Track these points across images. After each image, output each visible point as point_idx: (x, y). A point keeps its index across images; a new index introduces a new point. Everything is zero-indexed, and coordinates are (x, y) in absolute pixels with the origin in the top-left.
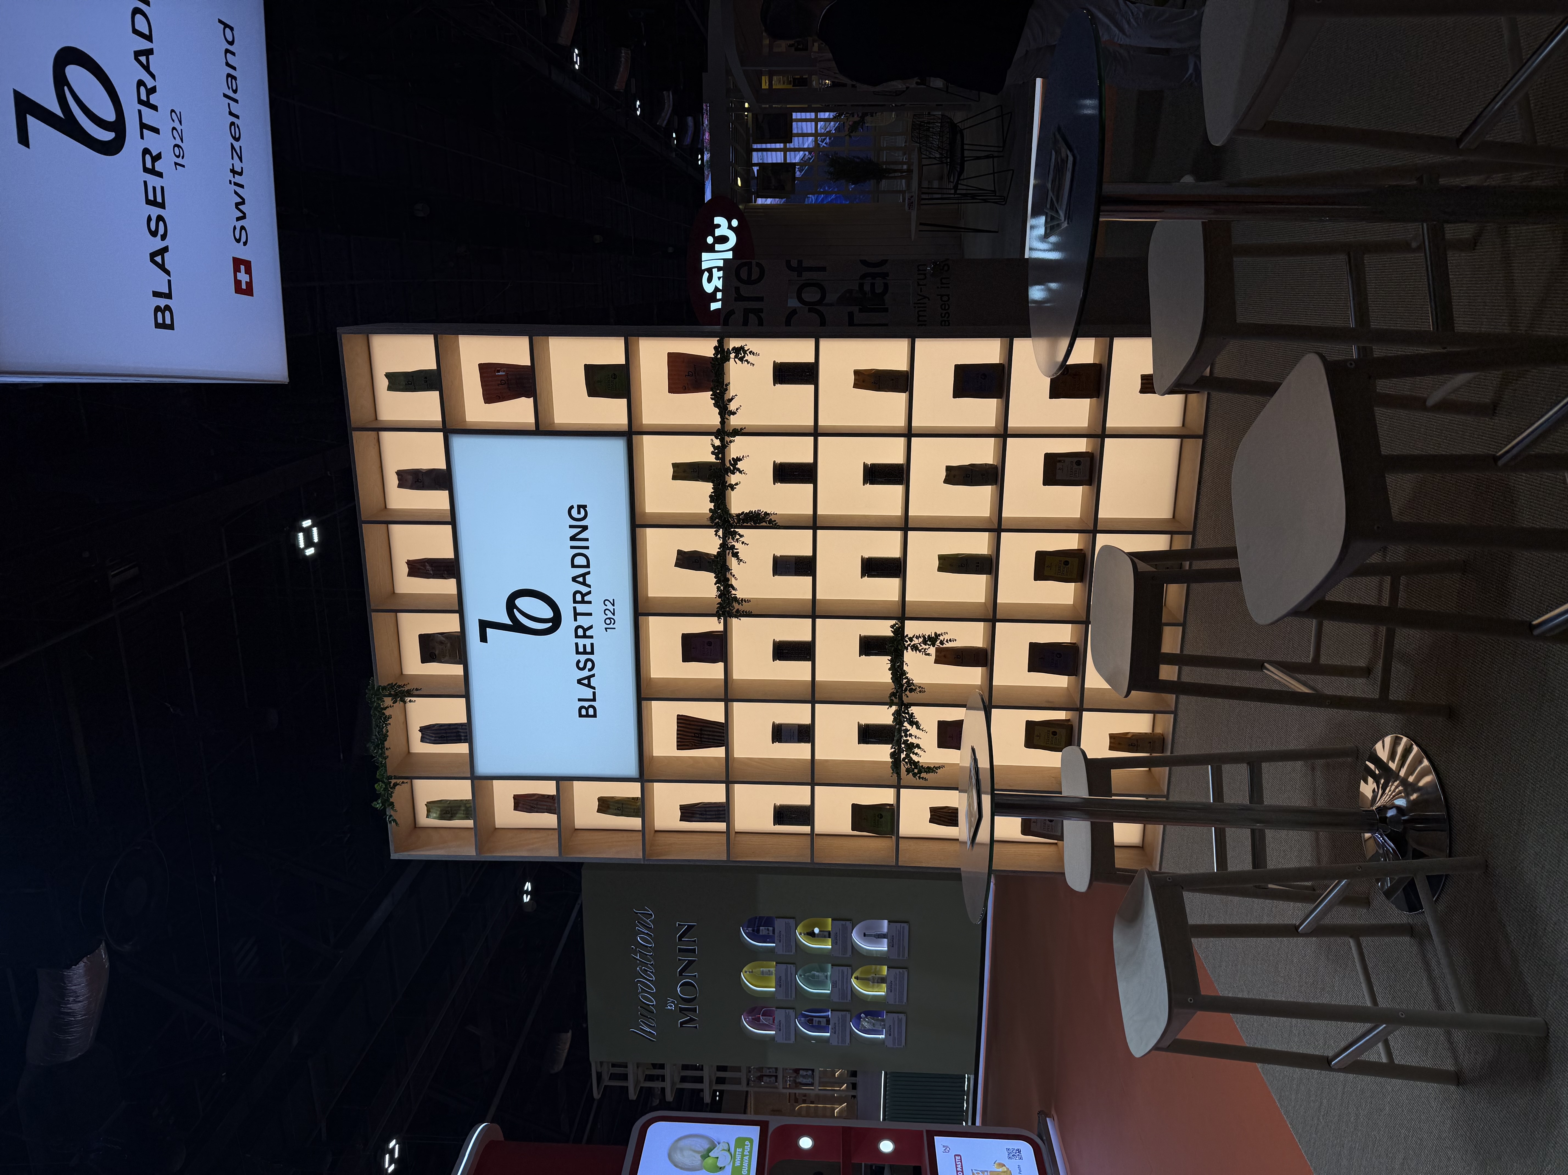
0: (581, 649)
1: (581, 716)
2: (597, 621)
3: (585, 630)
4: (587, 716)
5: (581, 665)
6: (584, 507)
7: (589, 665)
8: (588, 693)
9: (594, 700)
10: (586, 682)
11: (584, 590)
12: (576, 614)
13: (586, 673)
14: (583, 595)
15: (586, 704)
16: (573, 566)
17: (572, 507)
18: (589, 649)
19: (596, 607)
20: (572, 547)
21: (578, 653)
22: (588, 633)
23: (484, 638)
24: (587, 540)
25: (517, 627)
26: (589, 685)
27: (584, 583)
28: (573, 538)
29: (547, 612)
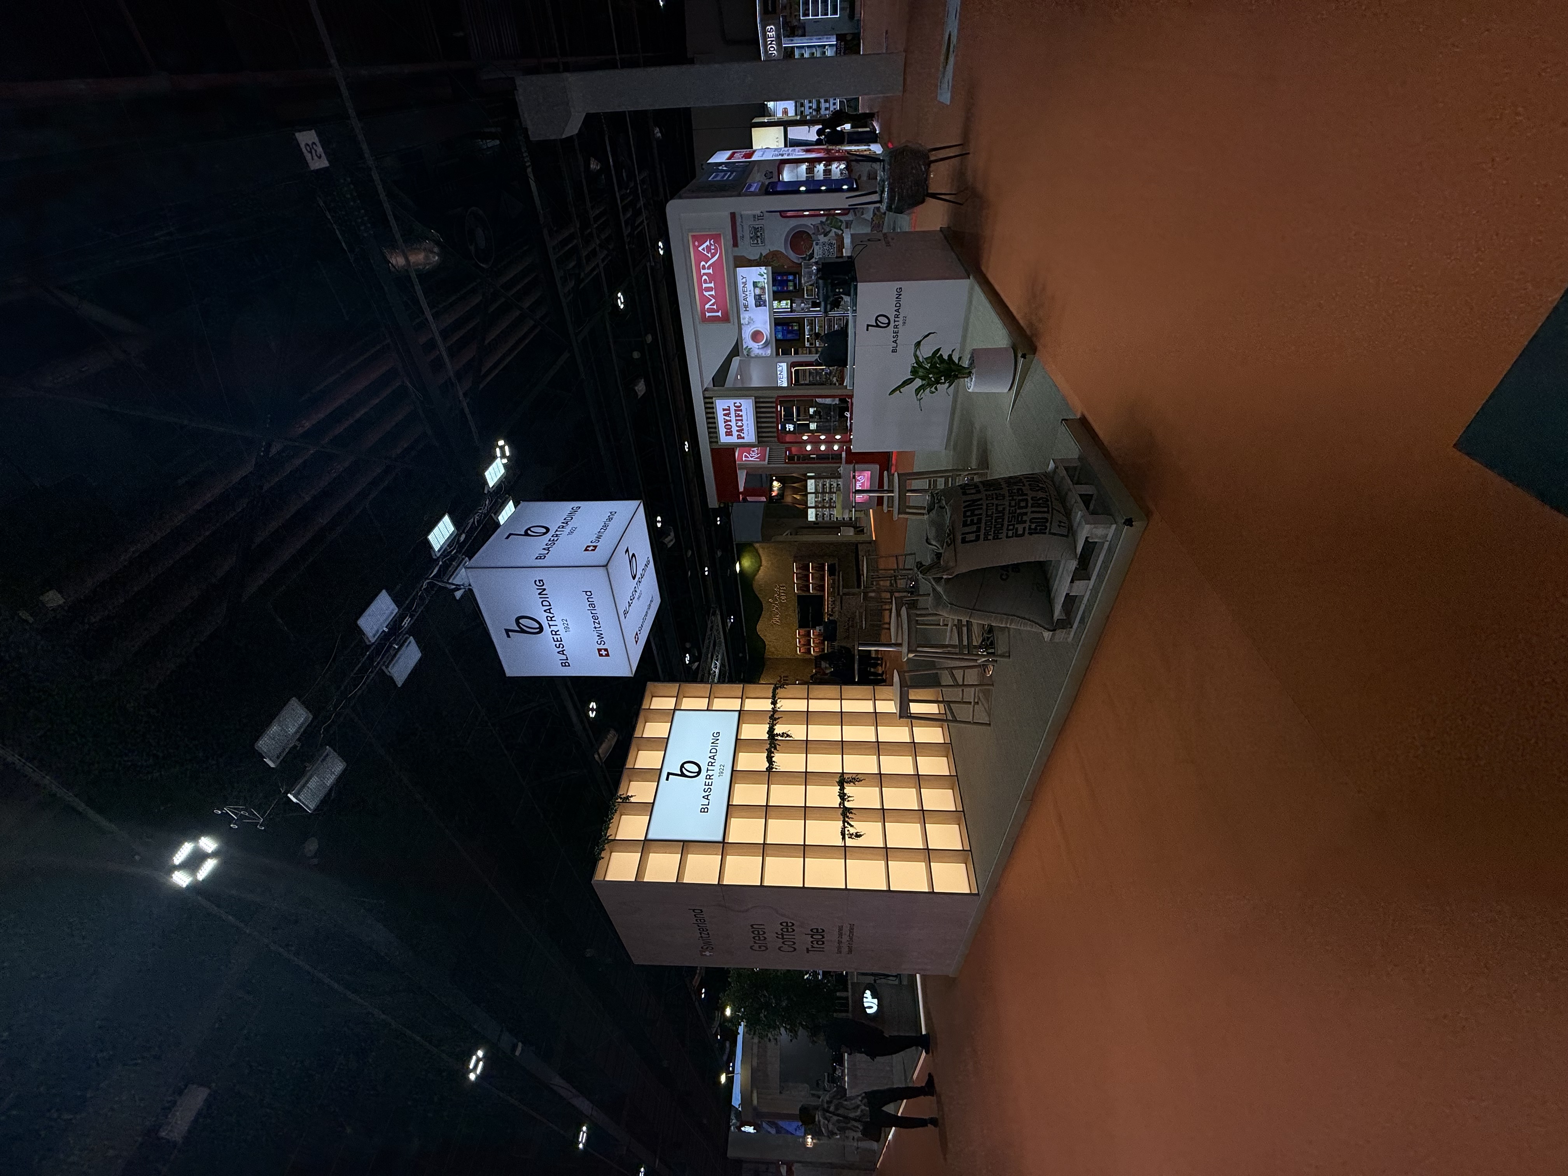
0: (707, 784)
1: (701, 812)
2: (716, 773)
3: (710, 776)
4: (704, 812)
5: (706, 790)
6: (719, 732)
7: (709, 790)
8: (706, 802)
9: (708, 805)
10: (706, 797)
11: (713, 761)
12: (708, 770)
13: (707, 793)
14: (712, 763)
15: (704, 807)
16: (710, 752)
17: (714, 733)
18: (710, 784)
19: (717, 768)
20: (711, 746)
21: (705, 785)
22: (711, 777)
23: (667, 779)
24: (718, 744)
25: (683, 775)
26: (707, 799)
27: (713, 759)
28: (712, 743)
29: (696, 769)
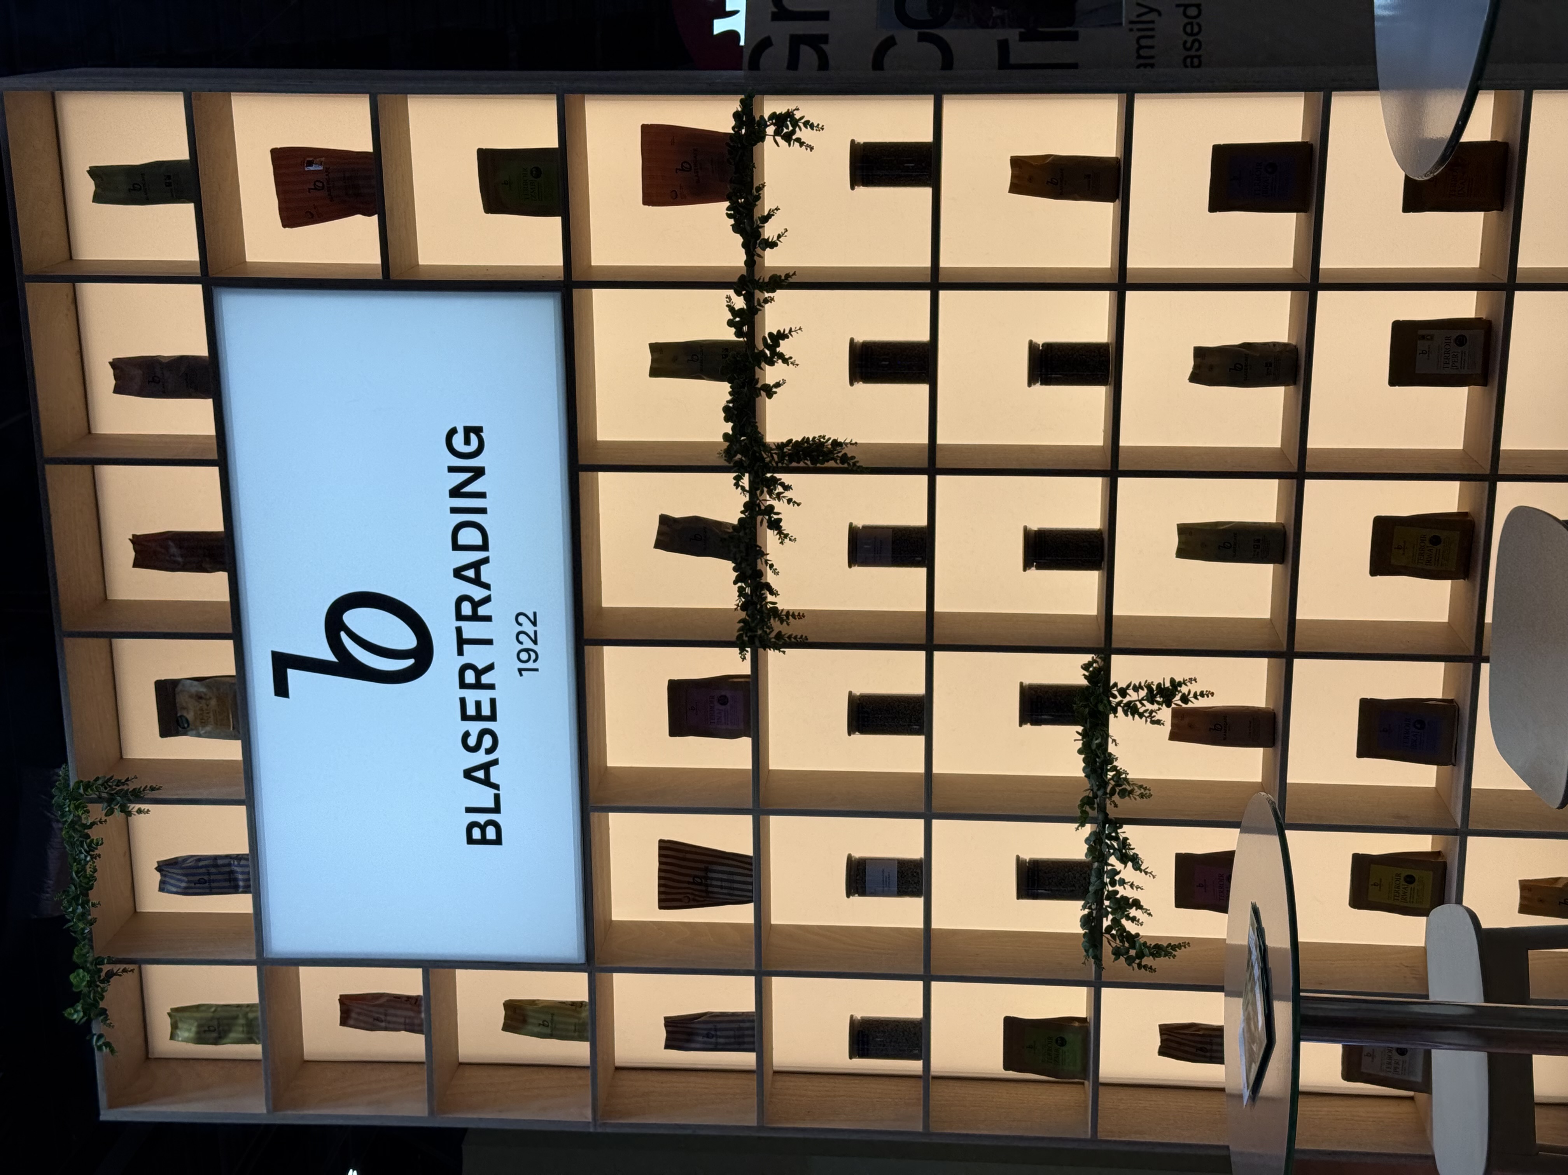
0: (471, 711)
1: (470, 841)
2: (502, 654)
3: (479, 673)
4: (484, 841)
5: (472, 741)
6: (478, 430)
7: (487, 741)
8: (484, 797)
9: (497, 809)
10: (481, 775)
11: (478, 593)
12: (461, 642)
13: (481, 757)
14: (476, 605)
15: (482, 818)
16: (456, 547)
17: (453, 432)
18: (486, 711)
19: (501, 628)
20: (454, 510)
21: (465, 717)
22: (485, 679)
23: (281, 689)
24: (482, 495)
25: (346, 667)
26: (486, 782)
27: (477, 581)
28: (455, 492)
29: (404, 638)
